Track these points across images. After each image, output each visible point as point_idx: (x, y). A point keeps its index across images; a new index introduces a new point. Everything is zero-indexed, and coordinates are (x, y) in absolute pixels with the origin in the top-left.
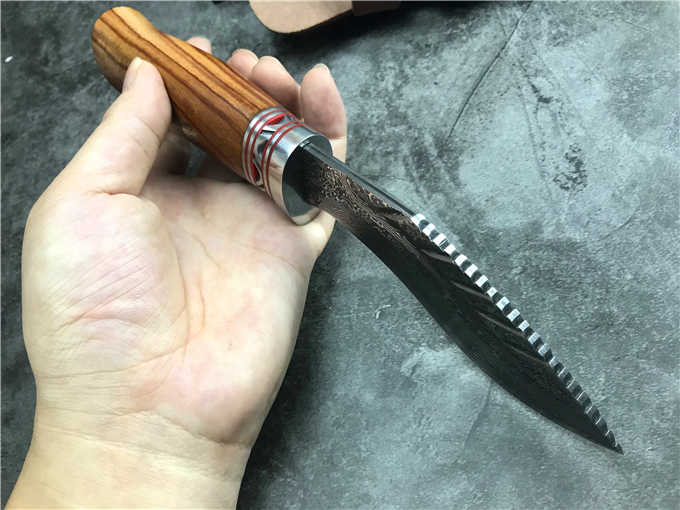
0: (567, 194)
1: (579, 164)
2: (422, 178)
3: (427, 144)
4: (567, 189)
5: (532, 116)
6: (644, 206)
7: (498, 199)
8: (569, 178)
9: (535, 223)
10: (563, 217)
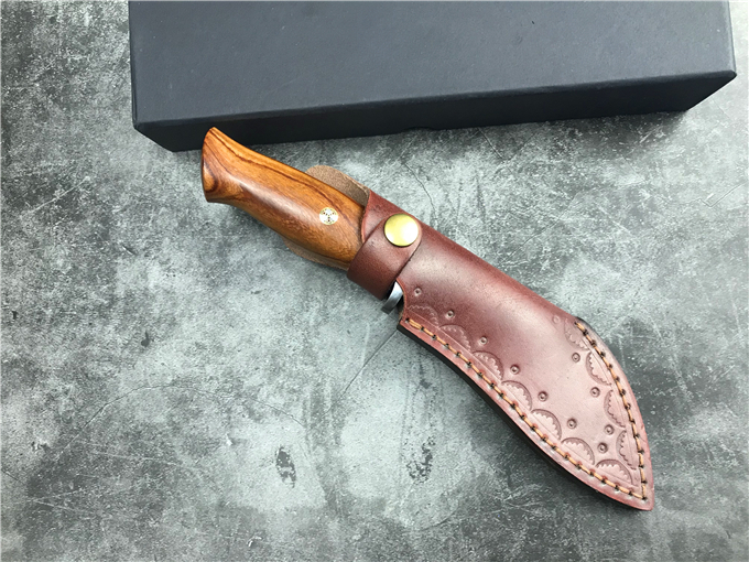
0: (412, 482)
1: (429, 458)
2: (313, 426)
3: (325, 393)
4: (414, 477)
5: (411, 397)
6: (459, 512)
7: (363, 468)
8: (418, 468)
9: (382, 500)
10: (403, 502)
